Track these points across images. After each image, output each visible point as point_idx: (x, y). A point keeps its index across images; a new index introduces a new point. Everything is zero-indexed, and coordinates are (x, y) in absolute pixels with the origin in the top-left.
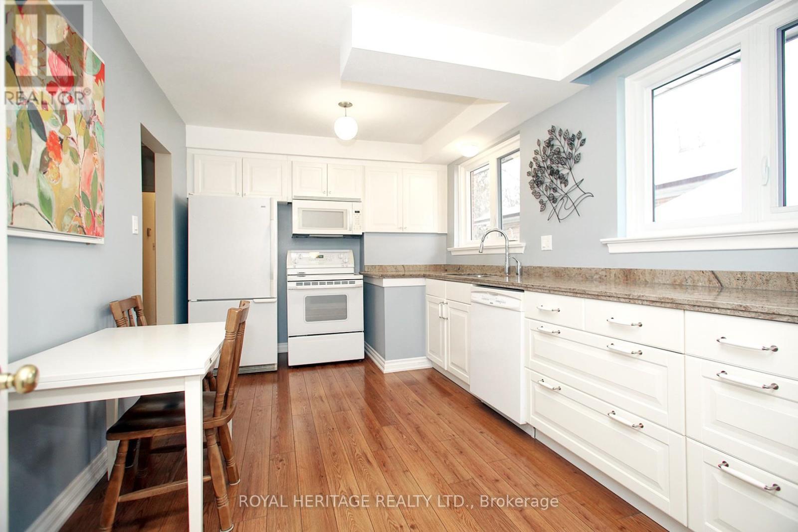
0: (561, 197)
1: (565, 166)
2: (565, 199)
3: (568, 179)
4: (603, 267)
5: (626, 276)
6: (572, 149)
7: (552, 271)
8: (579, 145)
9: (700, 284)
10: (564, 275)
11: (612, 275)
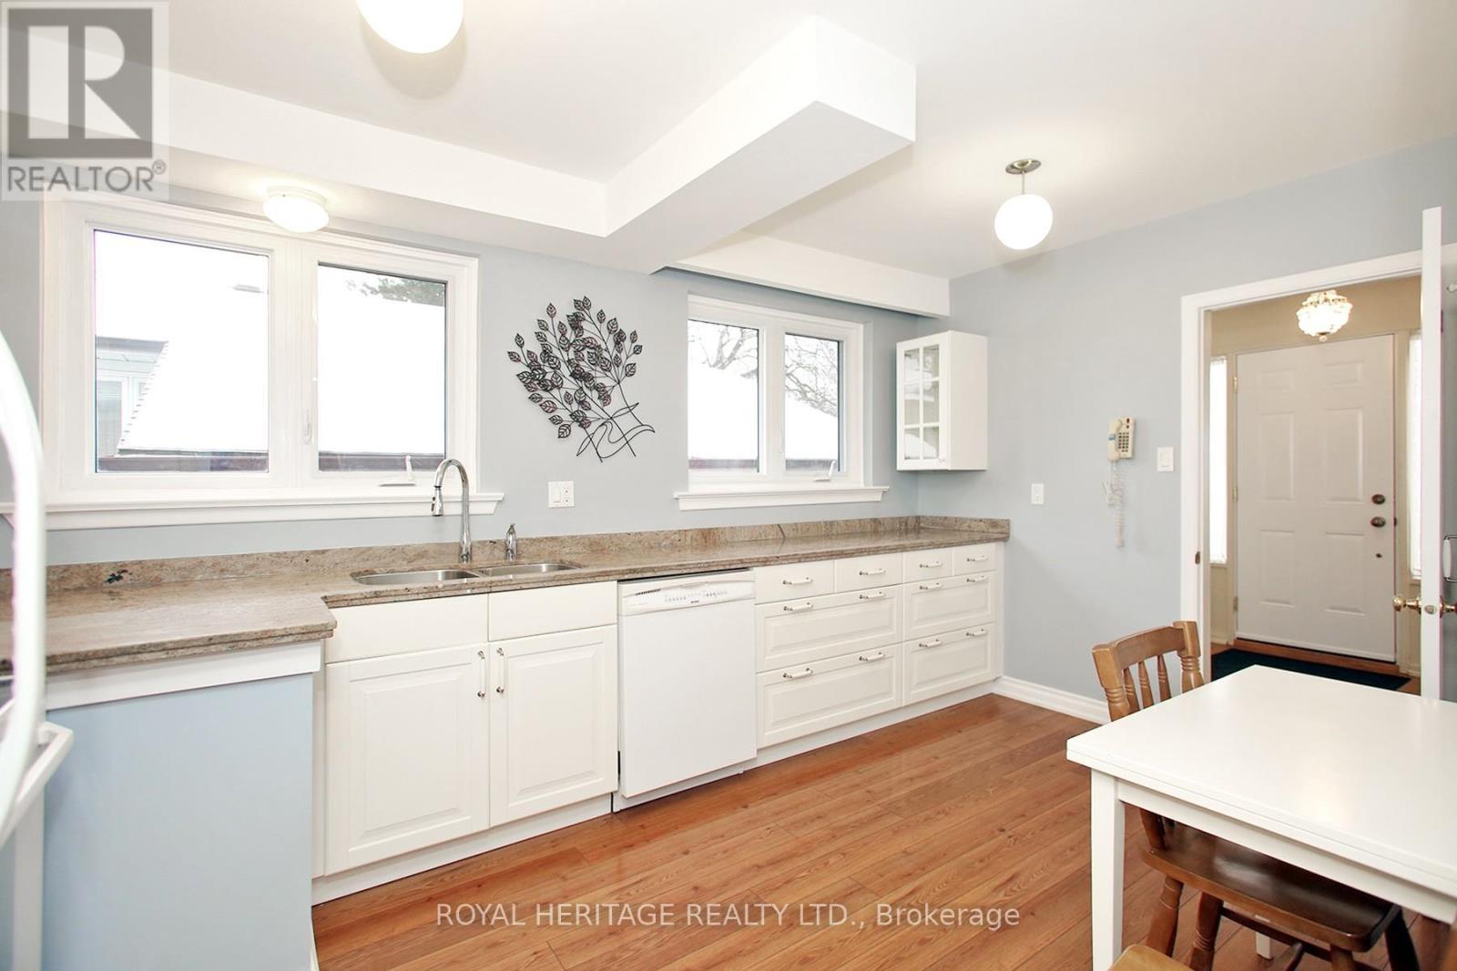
0: (602, 421)
1: (608, 374)
2: (609, 425)
3: (612, 395)
4: (675, 528)
5: (705, 538)
6: (620, 352)
7: (584, 543)
8: (632, 352)
9: (771, 537)
10: (609, 547)
11: (688, 538)
